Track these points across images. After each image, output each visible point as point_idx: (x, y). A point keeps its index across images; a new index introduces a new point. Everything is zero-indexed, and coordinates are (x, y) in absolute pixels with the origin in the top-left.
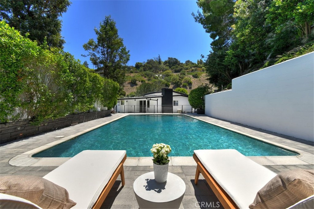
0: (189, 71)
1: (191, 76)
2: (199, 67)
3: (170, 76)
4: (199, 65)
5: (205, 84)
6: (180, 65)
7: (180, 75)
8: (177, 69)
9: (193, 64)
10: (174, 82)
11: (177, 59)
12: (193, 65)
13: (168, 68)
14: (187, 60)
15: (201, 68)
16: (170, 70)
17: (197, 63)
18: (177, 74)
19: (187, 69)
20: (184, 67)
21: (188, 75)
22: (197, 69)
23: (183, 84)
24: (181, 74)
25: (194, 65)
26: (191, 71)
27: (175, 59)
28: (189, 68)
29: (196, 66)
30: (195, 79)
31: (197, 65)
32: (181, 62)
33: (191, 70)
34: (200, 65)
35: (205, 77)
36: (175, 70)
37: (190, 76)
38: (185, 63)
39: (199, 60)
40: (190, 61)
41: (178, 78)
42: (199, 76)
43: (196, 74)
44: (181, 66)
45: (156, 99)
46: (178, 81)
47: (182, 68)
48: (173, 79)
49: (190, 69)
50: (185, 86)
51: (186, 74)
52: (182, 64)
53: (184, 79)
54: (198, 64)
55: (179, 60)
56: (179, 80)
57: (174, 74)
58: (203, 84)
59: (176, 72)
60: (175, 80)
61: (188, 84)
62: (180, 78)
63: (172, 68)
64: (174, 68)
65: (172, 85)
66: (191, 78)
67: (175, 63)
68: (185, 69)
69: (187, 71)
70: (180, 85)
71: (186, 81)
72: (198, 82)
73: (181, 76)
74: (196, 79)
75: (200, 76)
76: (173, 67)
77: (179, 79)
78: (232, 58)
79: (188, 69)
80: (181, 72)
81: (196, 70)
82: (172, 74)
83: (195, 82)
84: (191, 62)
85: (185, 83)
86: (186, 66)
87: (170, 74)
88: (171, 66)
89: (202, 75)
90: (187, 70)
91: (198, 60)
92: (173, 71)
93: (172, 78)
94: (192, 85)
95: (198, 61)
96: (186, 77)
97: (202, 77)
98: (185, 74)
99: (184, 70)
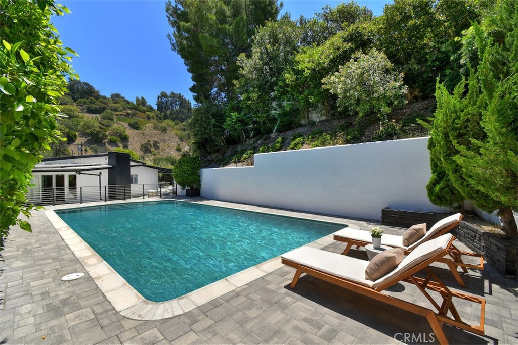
0: (121, 115)
1: (126, 125)
2: (140, 111)
3: (77, 119)
4: (139, 107)
5: (154, 142)
6: (101, 99)
7: (100, 119)
8: (94, 106)
9: (128, 102)
10: (88, 131)
11: (91, 85)
12: (128, 105)
13: (70, 100)
14: (115, 93)
15: (144, 112)
16: (75, 105)
17: (135, 103)
18: (94, 116)
19: (116, 110)
20: (110, 105)
21: (118, 122)
22: (136, 113)
23: (109, 137)
24: (104, 118)
25: (130, 106)
26: (125, 115)
27: (86, 84)
28: (121, 108)
29: (134, 108)
30: (134, 130)
31: (137, 107)
32: (102, 94)
33: (125, 113)
34: (142, 107)
35: (153, 129)
36: (88, 107)
37: (124, 124)
38: (110, 97)
39: (140, 98)
40: (122, 96)
41: (97, 124)
42: (141, 127)
43: (136, 123)
44: (102, 102)
45: (98, 172)
46: (98, 132)
47: (104, 105)
48: (84, 125)
49: (123, 111)
50: (115, 142)
51: (115, 120)
52: (104, 98)
53: (110, 129)
54: (139, 105)
55: (96, 89)
56: (99, 130)
57: (87, 115)
58: (149, 141)
59: (90, 111)
60: (89, 128)
61: (121, 139)
62: (101, 125)
63: (80, 102)
64: (84, 103)
65: (83, 138)
66: (125, 129)
67: (87, 94)
68: (111, 110)
69: (117, 115)
70: (102, 139)
71: (117, 133)
72: (141, 137)
73: (105, 122)
74: (137, 131)
75: (144, 127)
76: (82, 100)
77: (100, 128)
78: (236, 123)
79: (119, 110)
80: (104, 114)
81: (134, 115)
82: (81, 115)
83: (135, 137)
84: (123, 98)
85: (115, 137)
86: (114, 105)
87: (76, 113)
88: (78, 99)
89: (147, 126)
90: (117, 113)
91: (137, 98)
92: (83, 109)
93: (82, 124)
94: (128, 141)
95: (137, 100)
96: (115, 126)
97: (146, 130)
98: (112, 120)
99: (109, 111)
